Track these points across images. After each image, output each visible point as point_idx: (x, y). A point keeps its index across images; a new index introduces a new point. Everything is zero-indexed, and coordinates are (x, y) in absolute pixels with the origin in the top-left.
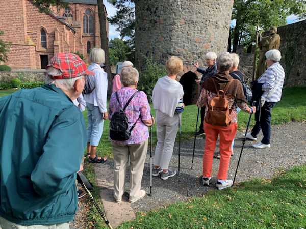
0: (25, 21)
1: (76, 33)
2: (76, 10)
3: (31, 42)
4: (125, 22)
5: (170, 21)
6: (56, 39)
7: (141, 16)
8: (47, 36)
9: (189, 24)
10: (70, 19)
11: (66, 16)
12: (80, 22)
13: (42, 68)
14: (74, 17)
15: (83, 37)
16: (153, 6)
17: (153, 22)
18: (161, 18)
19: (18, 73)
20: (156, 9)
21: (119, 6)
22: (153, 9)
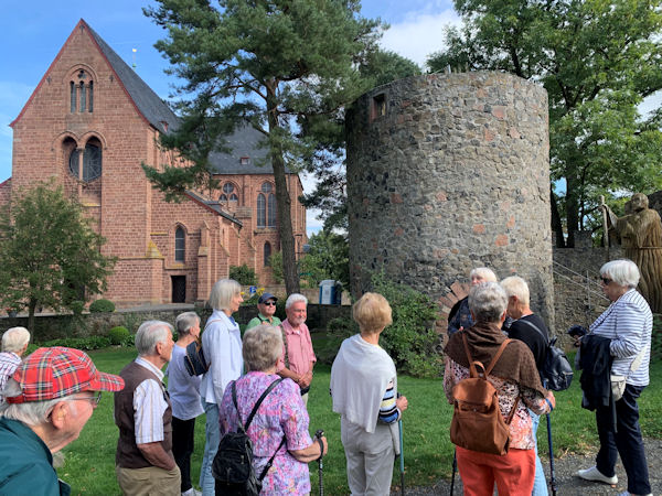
0: (149, 215)
1: (243, 229)
2: (244, 187)
3: (156, 253)
4: (334, 203)
5: (415, 196)
6: (203, 243)
7: (357, 191)
8: (187, 238)
9: (456, 199)
10: (232, 203)
11: (226, 198)
12: (252, 207)
13: (174, 301)
14: (239, 198)
15: (256, 234)
16: (379, 170)
17: (381, 201)
18: (396, 192)
19: (125, 314)
20: (387, 176)
21: (320, 174)
22: (380, 177)
